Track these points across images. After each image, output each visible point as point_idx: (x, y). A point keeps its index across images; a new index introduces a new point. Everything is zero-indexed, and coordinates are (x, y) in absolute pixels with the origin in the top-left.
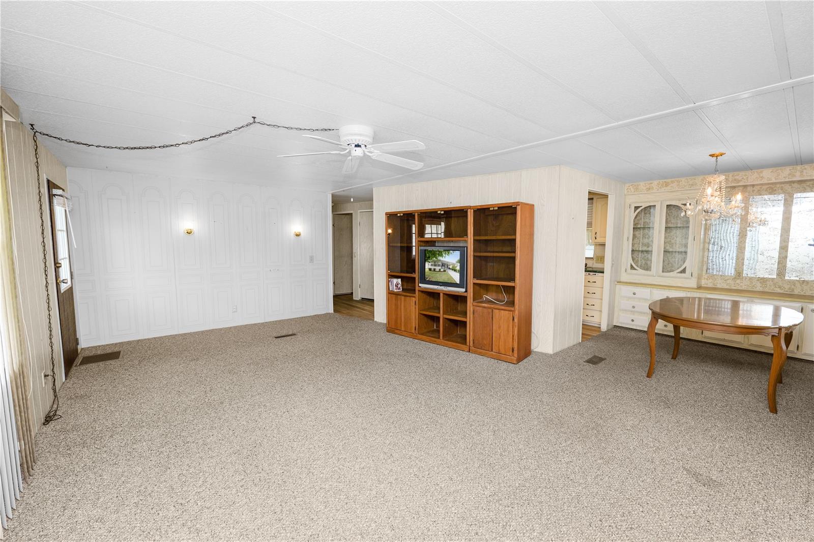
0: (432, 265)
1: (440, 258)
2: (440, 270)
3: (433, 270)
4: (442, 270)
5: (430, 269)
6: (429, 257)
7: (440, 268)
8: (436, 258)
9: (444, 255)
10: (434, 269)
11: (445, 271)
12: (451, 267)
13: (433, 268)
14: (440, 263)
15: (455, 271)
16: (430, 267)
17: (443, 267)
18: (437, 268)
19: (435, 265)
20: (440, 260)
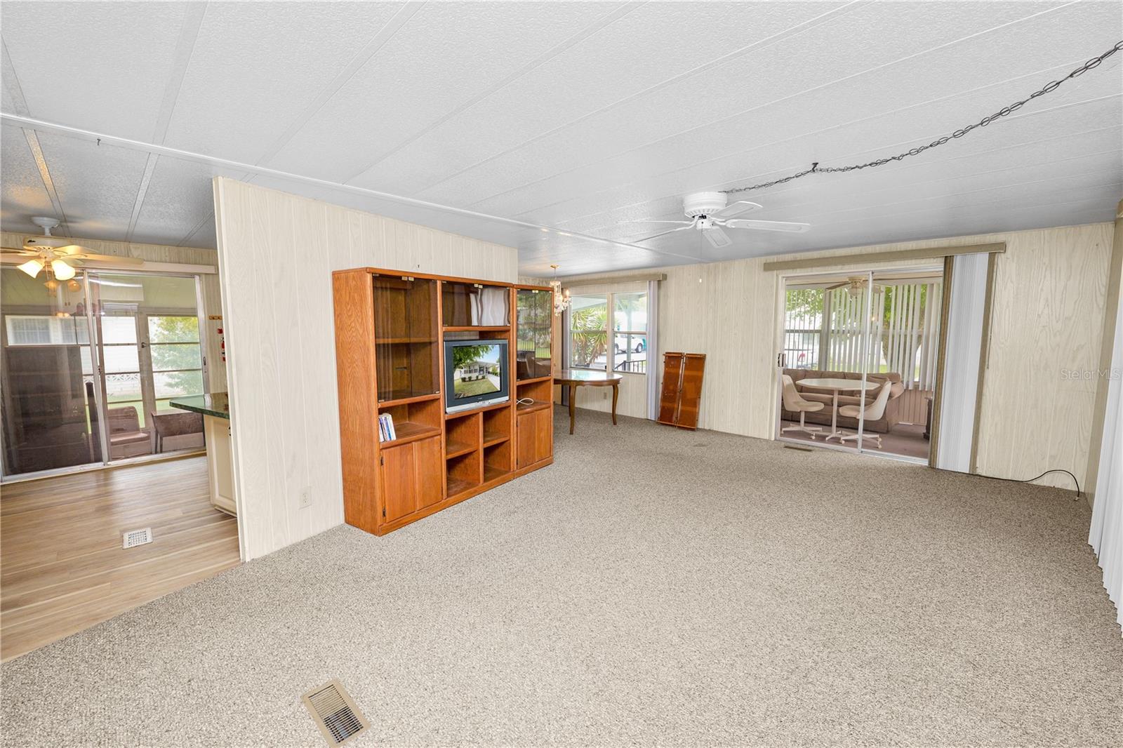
0: (465, 372)
1: (476, 359)
2: (477, 377)
3: (467, 380)
4: (480, 377)
5: (464, 380)
6: (461, 360)
7: (477, 374)
8: (471, 360)
9: (481, 352)
10: (470, 378)
11: (483, 378)
12: (491, 370)
13: (467, 376)
14: (477, 367)
15: (496, 374)
16: (463, 376)
17: (481, 372)
18: (474, 376)
19: (470, 372)
20: (476, 362)
